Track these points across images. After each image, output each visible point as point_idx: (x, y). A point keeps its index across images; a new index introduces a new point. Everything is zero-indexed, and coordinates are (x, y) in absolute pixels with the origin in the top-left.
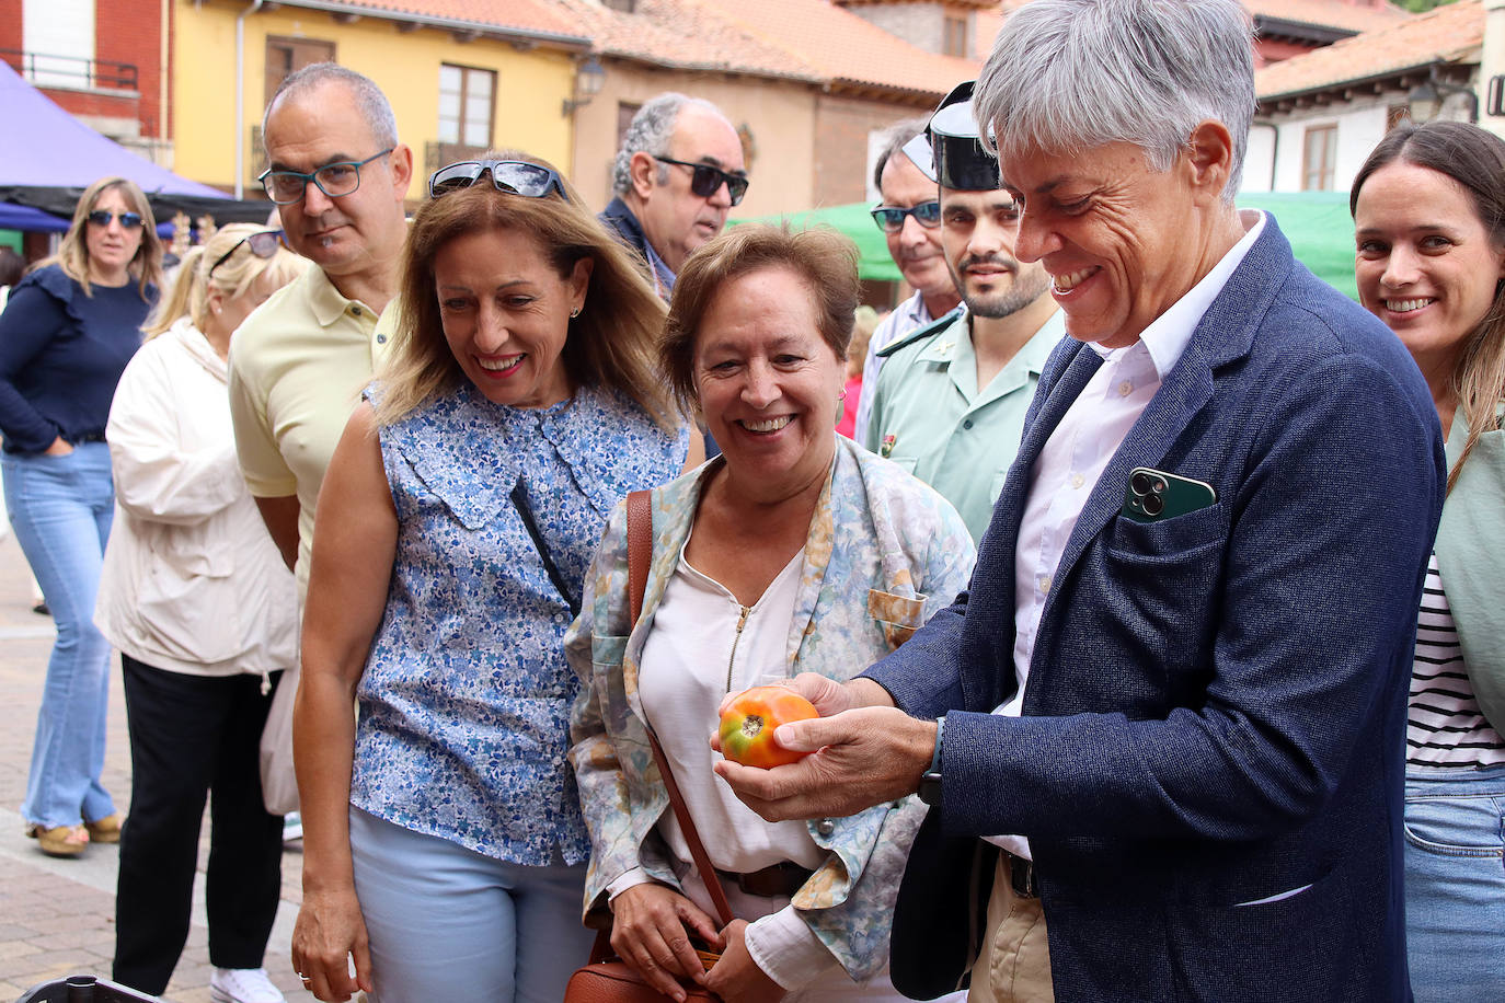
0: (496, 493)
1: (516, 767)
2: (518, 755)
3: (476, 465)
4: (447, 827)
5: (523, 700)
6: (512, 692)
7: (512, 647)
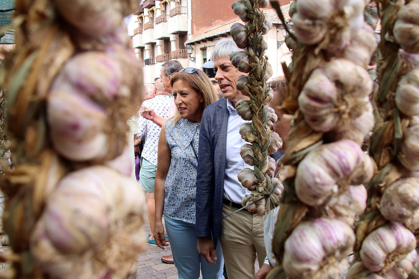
0: (188, 142)
1: (192, 203)
2: (191, 200)
3: (184, 135)
4: (180, 218)
5: (192, 188)
6: (190, 186)
7: (189, 176)
